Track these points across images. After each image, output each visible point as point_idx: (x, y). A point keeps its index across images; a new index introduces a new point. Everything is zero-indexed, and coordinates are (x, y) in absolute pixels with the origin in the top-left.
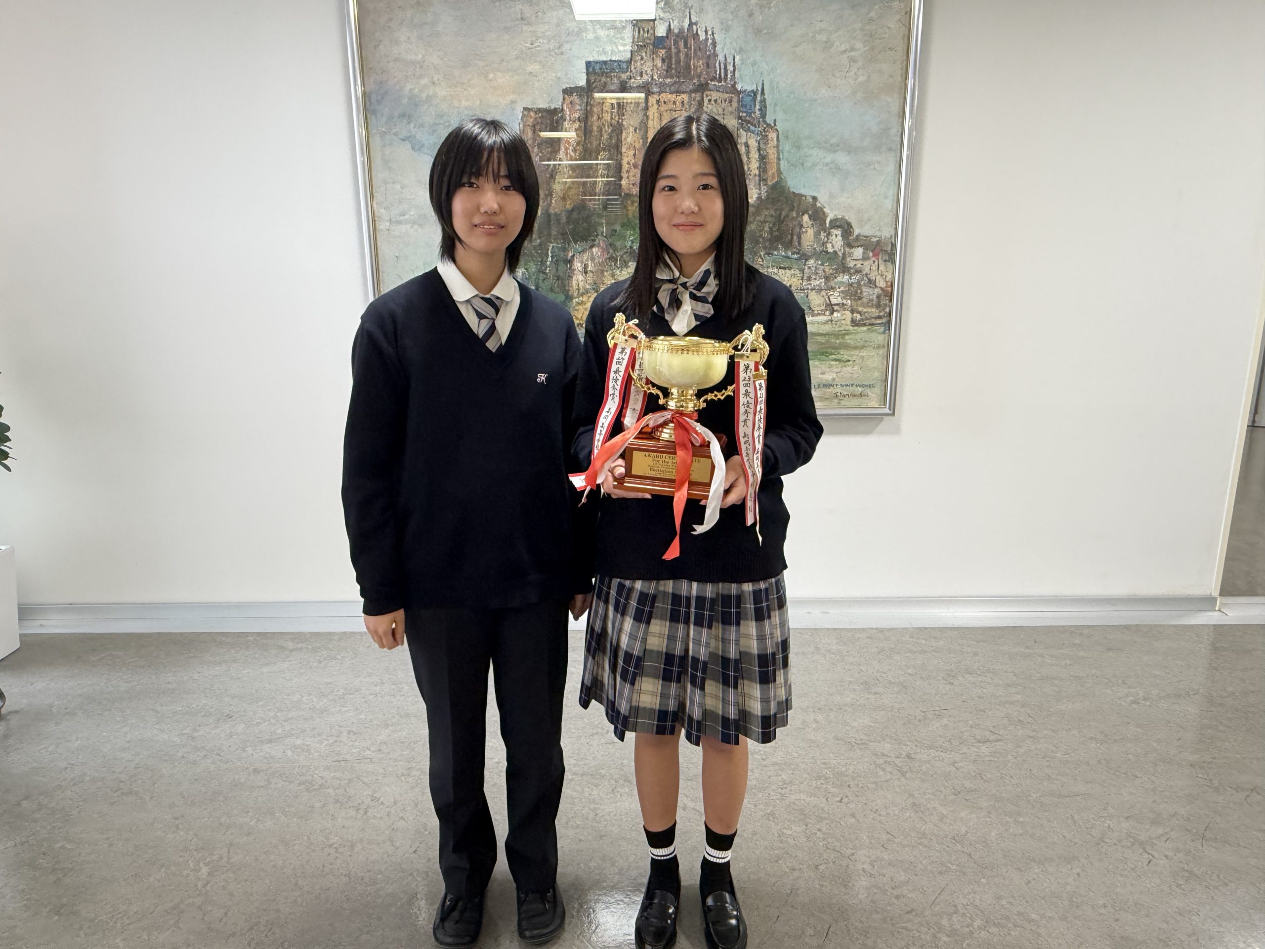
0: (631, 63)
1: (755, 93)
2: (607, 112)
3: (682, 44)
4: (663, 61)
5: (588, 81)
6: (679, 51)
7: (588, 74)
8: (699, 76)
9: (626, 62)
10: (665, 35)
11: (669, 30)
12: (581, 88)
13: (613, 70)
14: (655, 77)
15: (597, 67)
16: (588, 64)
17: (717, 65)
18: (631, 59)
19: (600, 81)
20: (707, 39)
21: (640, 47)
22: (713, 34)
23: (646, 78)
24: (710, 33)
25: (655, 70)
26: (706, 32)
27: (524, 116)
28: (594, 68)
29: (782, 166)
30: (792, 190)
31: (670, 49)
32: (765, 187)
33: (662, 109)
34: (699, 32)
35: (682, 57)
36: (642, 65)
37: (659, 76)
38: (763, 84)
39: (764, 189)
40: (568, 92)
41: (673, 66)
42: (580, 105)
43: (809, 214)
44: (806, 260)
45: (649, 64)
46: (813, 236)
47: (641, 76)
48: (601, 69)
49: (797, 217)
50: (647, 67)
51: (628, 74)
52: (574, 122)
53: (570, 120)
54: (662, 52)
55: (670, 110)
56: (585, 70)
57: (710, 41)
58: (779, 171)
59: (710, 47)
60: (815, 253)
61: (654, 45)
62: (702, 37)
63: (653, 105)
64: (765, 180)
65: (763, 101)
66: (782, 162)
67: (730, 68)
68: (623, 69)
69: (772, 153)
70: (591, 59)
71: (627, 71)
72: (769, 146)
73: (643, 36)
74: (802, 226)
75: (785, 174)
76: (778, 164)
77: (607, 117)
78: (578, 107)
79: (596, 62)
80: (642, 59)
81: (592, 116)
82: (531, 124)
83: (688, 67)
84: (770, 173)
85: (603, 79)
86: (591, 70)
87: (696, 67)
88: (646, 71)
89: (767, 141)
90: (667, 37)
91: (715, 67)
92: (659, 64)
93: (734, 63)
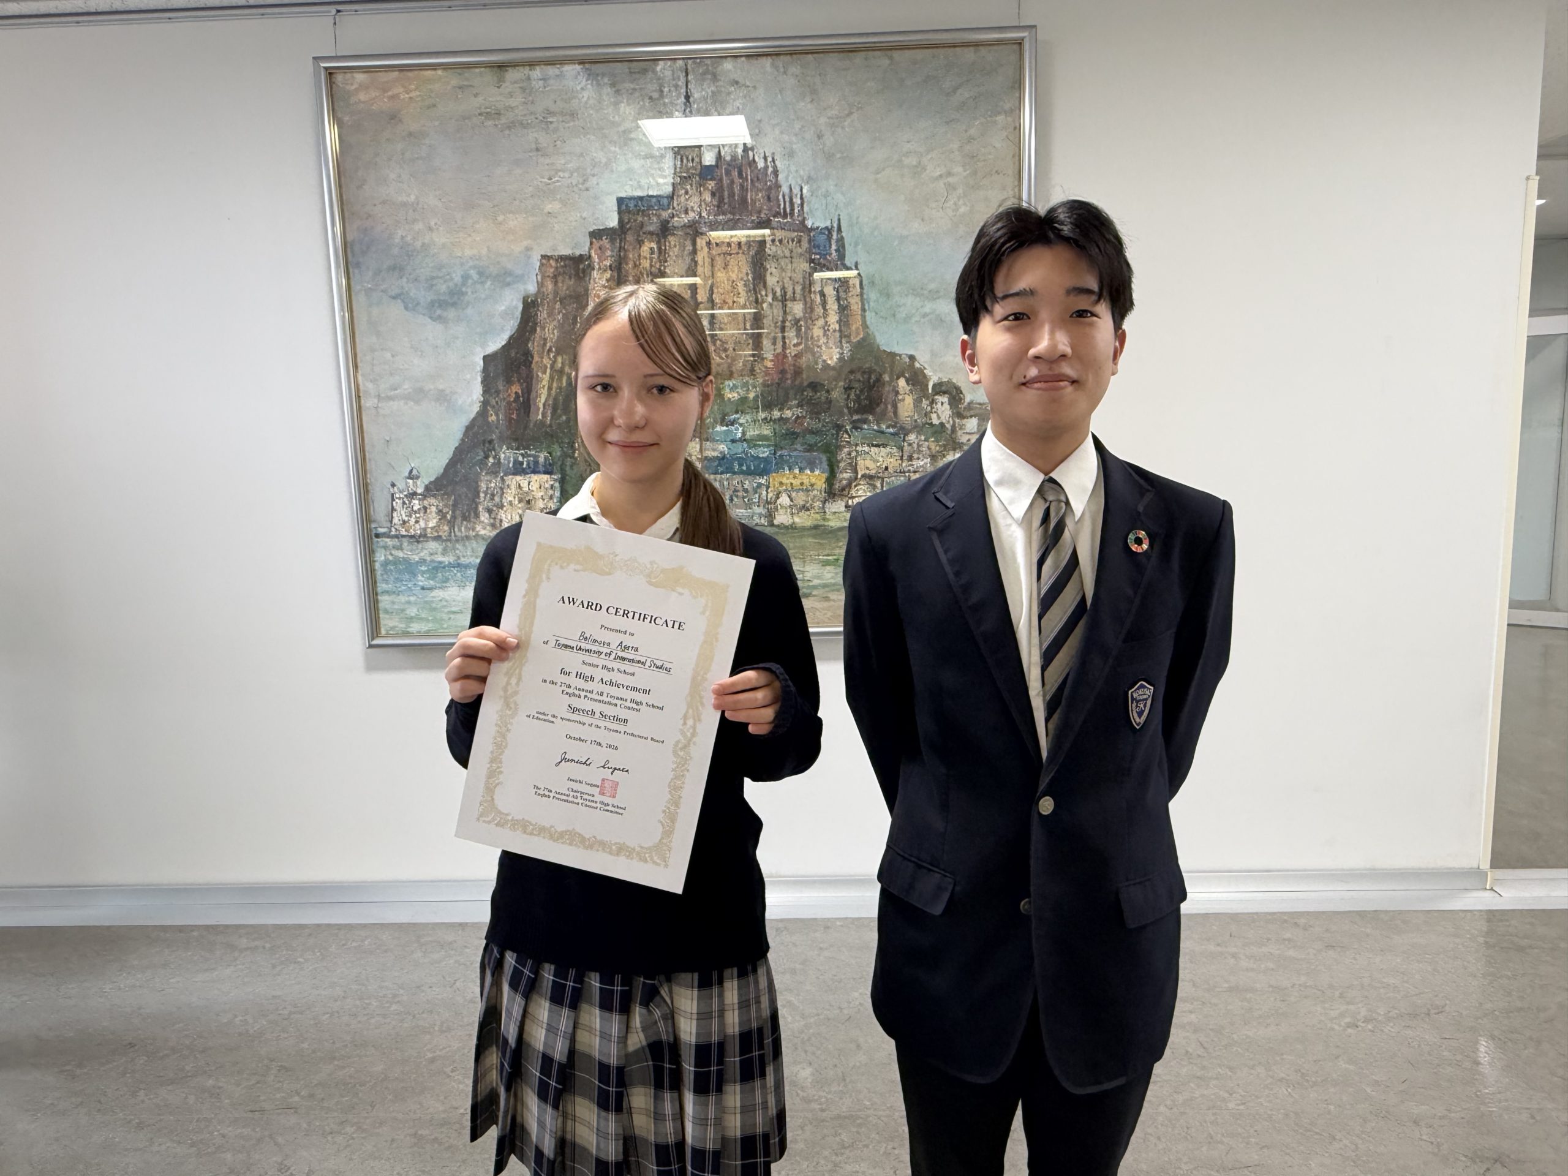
0: (672, 198)
1: (829, 230)
2: (646, 258)
3: (735, 173)
4: (713, 194)
5: (620, 221)
6: (732, 182)
7: (620, 213)
8: (759, 212)
9: (667, 197)
10: (714, 163)
11: (719, 157)
12: (612, 229)
13: (650, 207)
14: (704, 214)
15: (632, 205)
16: (620, 201)
17: (781, 197)
18: (673, 194)
19: (635, 220)
20: (766, 167)
21: (683, 179)
22: (773, 161)
23: (692, 215)
24: (770, 159)
25: (704, 206)
26: (765, 158)
27: (542, 265)
28: (627, 206)
29: (868, 318)
30: (883, 348)
31: (721, 180)
32: (848, 345)
33: (714, 252)
34: (757, 159)
35: (737, 189)
36: (687, 200)
37: (709, 214)
38: (839, 220)
39: (847, 347)
40: (596, 235)
41: (726, 201)
42: (612, 251)
43: (905, 377)
44: (906, 435)
45: (696, 199)
46: (912, 405)
47: (686, 212)
48: (636, 206)
49: (892, 380)
50: (694, 202)
51: (670, 211)
52: (605, 271)
53: (600, 268)
54: (711, 184)
55: (724, 254)
56: (616, 208)
57: (770, 170)
58: (865, 326)
59: (771, 177)
60: (915, 427)
61: (701, 175)
62: (761, 164)
63: (702, 248)
64: (849, 336)
65: (841, 241)
66: (867, 313)
67: (797, 201)
68: (663, 205)
69: (855, 303)
70: (623, 195)
71: (669, 208)
72: (850, 294)
73: (686, 166)
74: (897, 393)
75: (872, 328)
76: (864, 317)
77: (646, 264)
78: (609, 253)
79: (631, 198)
80: (687, 193)
81: (627, 264)
82: (551, 275)
83: (744, 201)
84: (854, 328)
85: (640, 219)
86: (624, 207)
87: (754, 202)
88: (692, 207)
89: (848, 288)
90: (717, 166)
91: (778, 200)
92: (708, 198)
93: (802, 195)
